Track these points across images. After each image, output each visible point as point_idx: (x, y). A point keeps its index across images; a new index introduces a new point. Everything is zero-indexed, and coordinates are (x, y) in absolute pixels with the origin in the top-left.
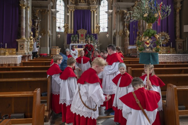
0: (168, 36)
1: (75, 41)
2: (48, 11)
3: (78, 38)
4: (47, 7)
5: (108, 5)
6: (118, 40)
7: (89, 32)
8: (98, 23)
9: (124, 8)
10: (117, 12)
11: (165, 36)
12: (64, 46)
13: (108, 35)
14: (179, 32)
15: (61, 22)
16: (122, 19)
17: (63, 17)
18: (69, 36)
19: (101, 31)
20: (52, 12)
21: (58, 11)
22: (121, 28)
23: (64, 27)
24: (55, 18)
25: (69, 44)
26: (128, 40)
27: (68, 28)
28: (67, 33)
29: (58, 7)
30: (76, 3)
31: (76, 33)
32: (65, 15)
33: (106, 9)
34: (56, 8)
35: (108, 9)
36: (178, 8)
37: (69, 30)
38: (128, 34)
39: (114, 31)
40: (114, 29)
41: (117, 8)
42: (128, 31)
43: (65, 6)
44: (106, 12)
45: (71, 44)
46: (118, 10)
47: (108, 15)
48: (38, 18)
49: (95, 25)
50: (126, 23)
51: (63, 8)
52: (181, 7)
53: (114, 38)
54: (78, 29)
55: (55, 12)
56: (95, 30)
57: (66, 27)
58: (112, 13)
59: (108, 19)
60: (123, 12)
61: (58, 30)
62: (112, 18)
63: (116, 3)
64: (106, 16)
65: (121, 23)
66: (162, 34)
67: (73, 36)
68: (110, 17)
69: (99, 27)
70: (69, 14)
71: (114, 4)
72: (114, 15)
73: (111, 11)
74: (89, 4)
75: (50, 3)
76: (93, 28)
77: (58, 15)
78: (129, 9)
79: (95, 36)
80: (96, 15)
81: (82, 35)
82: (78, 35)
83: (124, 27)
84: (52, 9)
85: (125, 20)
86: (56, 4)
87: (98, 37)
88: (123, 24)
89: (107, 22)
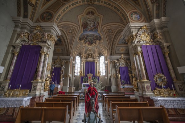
0: (165, 77)
1: (86, 81)
2: (70, 62)
3: (88, 80)
4: (69, 60)
5: (105, 59)
6: (113, 81)
7: (94, 76)
8: (99, 70)
9: (115, 59)
10: (111, 62)
11: (161, 77)
12: (79, 85)
13: (106, 78)
14: (174, 74)
15: (78, 69)
16: (115, 66)
17: (79, 66)
18: (82, 78)
19: (101, 75)
20: (73, 63)
21: (76, 63)
22: (115, 72)
23: (80, 72)
24: (75, 67)
25: (82, 83)
26: (120, 81)
27: (82, 73)
28: (81, 76)
29: (77, 61)
30: (87, 58)
31: (86, 76)
32: (81, 65)
33: (103, 61)
34: (75, 61)
35: (105, 61)
36: (166, 52)
37: (82, 74)
38: (120, 76)
39: (110, 75)
40: (109, 73)
41: (111, 59)
42: (119, 74)
43: (81, 60)
44: (104, 63)
45: (83, 84)
46: (111, 60)
47: (105, 65)
48: (64, 66)
49: (98, 71)
50: (117, 69)
51: (79, 61)
52: (169, 51)
53: (109, 80)
54: (87, 74)
55: (74, 63)
56: (98, 74)
57: (81, 72)
58: (107, 63)
59: (105, 67)
60: (115, 62)
61: (76, 74)
62: (107, 66)
63: (110, 56)
64: (104, 65)
65: (114, 69)
66: (158, 76)
67: (84, 78)
68: (106, 65)
69: (100, 72)
70: (82, 65)
71: (108, 57)
72: (109, 64)
73: (106, 62)
74: (94, 58)
75: (71, 57)
76: (97, 73)
77: (76, 65)
78: (118, 60)
79: (98, 78)
80: (98, 65)
81: (90, 78)
82: (87, 77)
83: (116, 72)
84: (73, 61)
85: (117, 67)
86: (76, 59)
87: (100, 79)
88: (116, 70)
89: (104, 69)
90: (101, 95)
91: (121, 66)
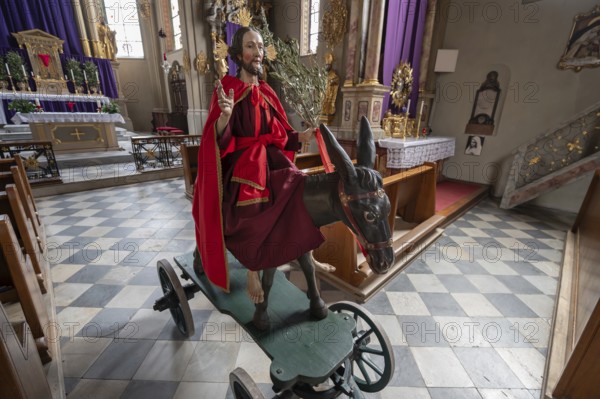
0: (411, 79)
3: (29, 69)
6: (195, 89)
8: (104, 21)
11: (405, 77)
16: (202, 15)
22: (202, 46)
38: (225, 70)
40: (169, 51)
42: (223, 61)
49: (96, 26)
50: (214, 30)
56: (99, 47)
59: (141, 8)
62: (154, 6)
66: (403, 70)
68: (148, 1)
69: (112, 36)
76: (89, 37)
79: (105, 67)
81: (44, 59)
83: (210, 47)
85: (213, 18)
87: (116, 72)
88: (207, 35)
90: (157, 150)
91: (230, 19)
